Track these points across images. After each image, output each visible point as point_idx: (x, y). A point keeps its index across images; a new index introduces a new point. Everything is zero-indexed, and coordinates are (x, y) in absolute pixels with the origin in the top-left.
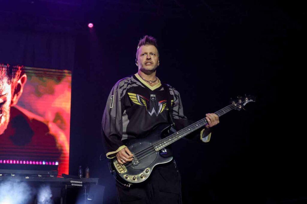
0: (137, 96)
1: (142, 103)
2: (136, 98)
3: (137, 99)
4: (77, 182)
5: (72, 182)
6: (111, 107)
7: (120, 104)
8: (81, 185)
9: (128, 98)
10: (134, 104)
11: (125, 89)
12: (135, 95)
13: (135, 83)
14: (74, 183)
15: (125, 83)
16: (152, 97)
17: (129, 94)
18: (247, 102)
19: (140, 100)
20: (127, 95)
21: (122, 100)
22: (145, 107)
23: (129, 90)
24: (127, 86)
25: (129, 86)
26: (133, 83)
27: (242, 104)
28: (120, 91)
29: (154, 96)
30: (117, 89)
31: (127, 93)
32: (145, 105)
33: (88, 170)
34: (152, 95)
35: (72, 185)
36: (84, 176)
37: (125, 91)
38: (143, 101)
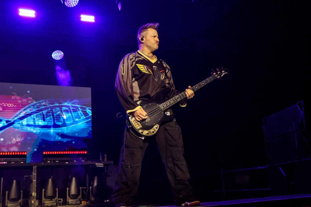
0: (144, 67)
1: (149, 72)
2: (143, 68)
3: (145, 69)
4: (100, 164)
5: (96, 164)
6: (123, 73)
7: (130, 72)
8: (103, 166)
9: (136, 68)
10: (142, 73)
11: (134, 61)
12: (143, 66)
13: (140, 57)
14: (98, 165)
15: (133, 56)
16: (154, 68)
17: (137, 65)
18: (223, 74)
19: (148, 70)
20: (136, 66)
21: (132, 70)
22: (152, 74)
23: (137, 62)
24: (135, 59)
25: (137, 59)
26: (138, 57)
27: (220, 76)
28: (130, 62)
29: (156, 67)
30: (127, 60)
31: (135, 65)
32: (152, 73)
33: (106, 155)
34: (154, 67)
35: (97, 166)
36: (103, 160)
37: (134, 63)
38: (150, 70)
